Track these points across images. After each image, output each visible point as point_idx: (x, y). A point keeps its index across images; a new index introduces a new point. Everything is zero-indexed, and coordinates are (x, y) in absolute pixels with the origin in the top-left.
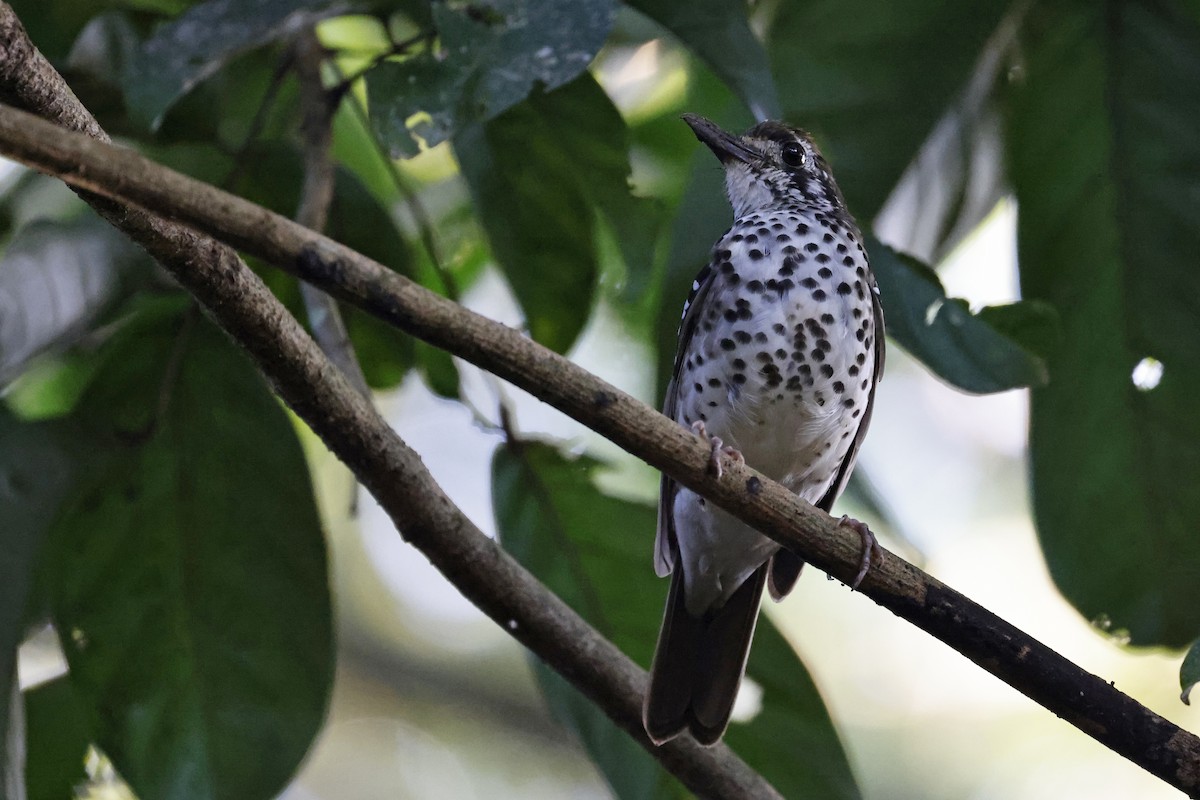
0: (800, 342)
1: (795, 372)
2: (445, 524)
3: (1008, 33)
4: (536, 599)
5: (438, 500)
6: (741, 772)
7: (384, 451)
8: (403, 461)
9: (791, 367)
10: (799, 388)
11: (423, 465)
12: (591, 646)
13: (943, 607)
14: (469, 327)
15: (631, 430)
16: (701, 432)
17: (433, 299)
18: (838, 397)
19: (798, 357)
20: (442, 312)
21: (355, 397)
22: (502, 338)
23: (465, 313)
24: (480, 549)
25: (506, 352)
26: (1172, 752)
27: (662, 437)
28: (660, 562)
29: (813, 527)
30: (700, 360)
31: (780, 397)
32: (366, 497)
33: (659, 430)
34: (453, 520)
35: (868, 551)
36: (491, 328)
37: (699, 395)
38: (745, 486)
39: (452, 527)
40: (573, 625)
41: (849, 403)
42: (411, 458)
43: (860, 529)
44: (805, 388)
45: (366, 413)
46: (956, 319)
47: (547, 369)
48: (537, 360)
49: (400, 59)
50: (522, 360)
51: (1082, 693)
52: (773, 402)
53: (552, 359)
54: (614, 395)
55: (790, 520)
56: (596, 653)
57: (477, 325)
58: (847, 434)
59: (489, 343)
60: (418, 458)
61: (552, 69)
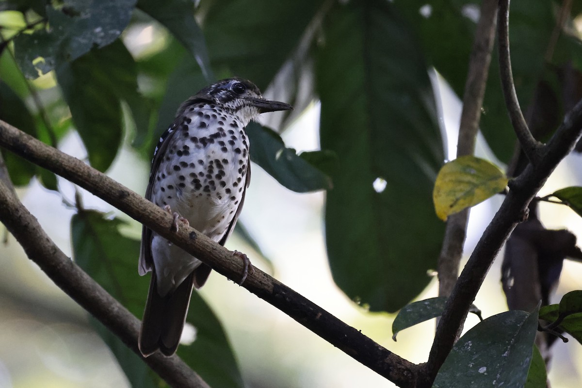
0: (211, 170)
1: (207, 184)
2: (48, 251)
3: (317, 23)
4: (91, 287)
5: (45, 240)
6: (186, 369)
7: (20, 216)
8: (29, 221)
9: (205, 181)
10: (209, 191)
11: (38, 223)
12: (116, 309)
13: (281, 294)
14: (60, 159)
15: (136, 208)
16: (168, 211)
17: (44, 146)
18: (228, 195)
19: (209, 176)
20: (48, 152)
21: (7, 191)
22: (76, 164)
23: (59, 153)
24: (64, 263)
25: (77, 172)
26: (388, 364)
27: (150, 212)
28: (141, 269)
29: (221, 256)
30: (164, 176)
31: (201, 195)
32: (12, 238)
33: (149, 209)
34: (52, 249)
35: (247, 267)
36: (70, 160)
37: (163, 193)
38: (189, 236)
39: (51, 252)
40: (108, 299)
41: (233, 198)
42: (33, 220)
43: (243, 257)
44: (212, 191)
45: (12, 198)
46: (290, 158)
47: (97, 180)
48: (92, 175)
49: (30, 32)
50: (85, 175)
51: (346, 335)
52: (197, 197)
53: (99, 175)
54: (128, 192)
55: (210, 252)
56: (118, 312)
57: (64, 159)
58: (232, 212)
59: (69, 167)
60: (36, 220)
61: (102, 38)
